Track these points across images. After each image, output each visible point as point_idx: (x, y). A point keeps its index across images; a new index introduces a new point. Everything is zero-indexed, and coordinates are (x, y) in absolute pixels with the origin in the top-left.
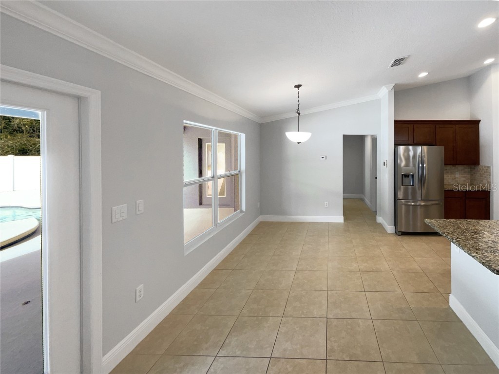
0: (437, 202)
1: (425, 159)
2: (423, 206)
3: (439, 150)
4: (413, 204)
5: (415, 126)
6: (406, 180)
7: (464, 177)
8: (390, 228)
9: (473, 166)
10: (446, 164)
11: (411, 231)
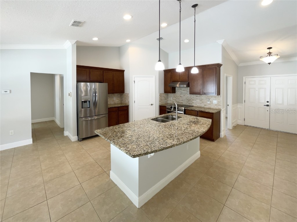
0: (104, 115)
1: (97, 91)
2: (97, 119)
3: (105, 85)
4: (90, 119)
5: (91, 70)
6: (84, 104)
7: (118, 99)
8: (74, 138)
9: (122, 94)
10: (109, 93)
11: (89, 136)
